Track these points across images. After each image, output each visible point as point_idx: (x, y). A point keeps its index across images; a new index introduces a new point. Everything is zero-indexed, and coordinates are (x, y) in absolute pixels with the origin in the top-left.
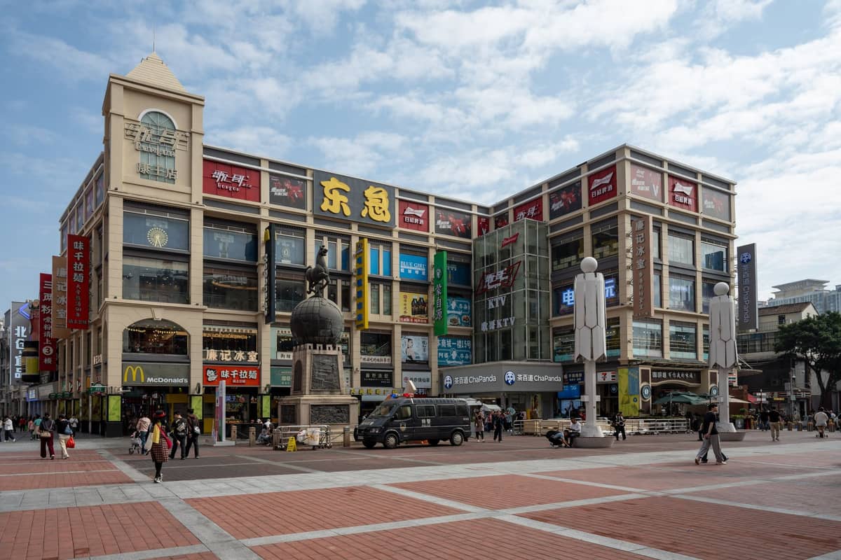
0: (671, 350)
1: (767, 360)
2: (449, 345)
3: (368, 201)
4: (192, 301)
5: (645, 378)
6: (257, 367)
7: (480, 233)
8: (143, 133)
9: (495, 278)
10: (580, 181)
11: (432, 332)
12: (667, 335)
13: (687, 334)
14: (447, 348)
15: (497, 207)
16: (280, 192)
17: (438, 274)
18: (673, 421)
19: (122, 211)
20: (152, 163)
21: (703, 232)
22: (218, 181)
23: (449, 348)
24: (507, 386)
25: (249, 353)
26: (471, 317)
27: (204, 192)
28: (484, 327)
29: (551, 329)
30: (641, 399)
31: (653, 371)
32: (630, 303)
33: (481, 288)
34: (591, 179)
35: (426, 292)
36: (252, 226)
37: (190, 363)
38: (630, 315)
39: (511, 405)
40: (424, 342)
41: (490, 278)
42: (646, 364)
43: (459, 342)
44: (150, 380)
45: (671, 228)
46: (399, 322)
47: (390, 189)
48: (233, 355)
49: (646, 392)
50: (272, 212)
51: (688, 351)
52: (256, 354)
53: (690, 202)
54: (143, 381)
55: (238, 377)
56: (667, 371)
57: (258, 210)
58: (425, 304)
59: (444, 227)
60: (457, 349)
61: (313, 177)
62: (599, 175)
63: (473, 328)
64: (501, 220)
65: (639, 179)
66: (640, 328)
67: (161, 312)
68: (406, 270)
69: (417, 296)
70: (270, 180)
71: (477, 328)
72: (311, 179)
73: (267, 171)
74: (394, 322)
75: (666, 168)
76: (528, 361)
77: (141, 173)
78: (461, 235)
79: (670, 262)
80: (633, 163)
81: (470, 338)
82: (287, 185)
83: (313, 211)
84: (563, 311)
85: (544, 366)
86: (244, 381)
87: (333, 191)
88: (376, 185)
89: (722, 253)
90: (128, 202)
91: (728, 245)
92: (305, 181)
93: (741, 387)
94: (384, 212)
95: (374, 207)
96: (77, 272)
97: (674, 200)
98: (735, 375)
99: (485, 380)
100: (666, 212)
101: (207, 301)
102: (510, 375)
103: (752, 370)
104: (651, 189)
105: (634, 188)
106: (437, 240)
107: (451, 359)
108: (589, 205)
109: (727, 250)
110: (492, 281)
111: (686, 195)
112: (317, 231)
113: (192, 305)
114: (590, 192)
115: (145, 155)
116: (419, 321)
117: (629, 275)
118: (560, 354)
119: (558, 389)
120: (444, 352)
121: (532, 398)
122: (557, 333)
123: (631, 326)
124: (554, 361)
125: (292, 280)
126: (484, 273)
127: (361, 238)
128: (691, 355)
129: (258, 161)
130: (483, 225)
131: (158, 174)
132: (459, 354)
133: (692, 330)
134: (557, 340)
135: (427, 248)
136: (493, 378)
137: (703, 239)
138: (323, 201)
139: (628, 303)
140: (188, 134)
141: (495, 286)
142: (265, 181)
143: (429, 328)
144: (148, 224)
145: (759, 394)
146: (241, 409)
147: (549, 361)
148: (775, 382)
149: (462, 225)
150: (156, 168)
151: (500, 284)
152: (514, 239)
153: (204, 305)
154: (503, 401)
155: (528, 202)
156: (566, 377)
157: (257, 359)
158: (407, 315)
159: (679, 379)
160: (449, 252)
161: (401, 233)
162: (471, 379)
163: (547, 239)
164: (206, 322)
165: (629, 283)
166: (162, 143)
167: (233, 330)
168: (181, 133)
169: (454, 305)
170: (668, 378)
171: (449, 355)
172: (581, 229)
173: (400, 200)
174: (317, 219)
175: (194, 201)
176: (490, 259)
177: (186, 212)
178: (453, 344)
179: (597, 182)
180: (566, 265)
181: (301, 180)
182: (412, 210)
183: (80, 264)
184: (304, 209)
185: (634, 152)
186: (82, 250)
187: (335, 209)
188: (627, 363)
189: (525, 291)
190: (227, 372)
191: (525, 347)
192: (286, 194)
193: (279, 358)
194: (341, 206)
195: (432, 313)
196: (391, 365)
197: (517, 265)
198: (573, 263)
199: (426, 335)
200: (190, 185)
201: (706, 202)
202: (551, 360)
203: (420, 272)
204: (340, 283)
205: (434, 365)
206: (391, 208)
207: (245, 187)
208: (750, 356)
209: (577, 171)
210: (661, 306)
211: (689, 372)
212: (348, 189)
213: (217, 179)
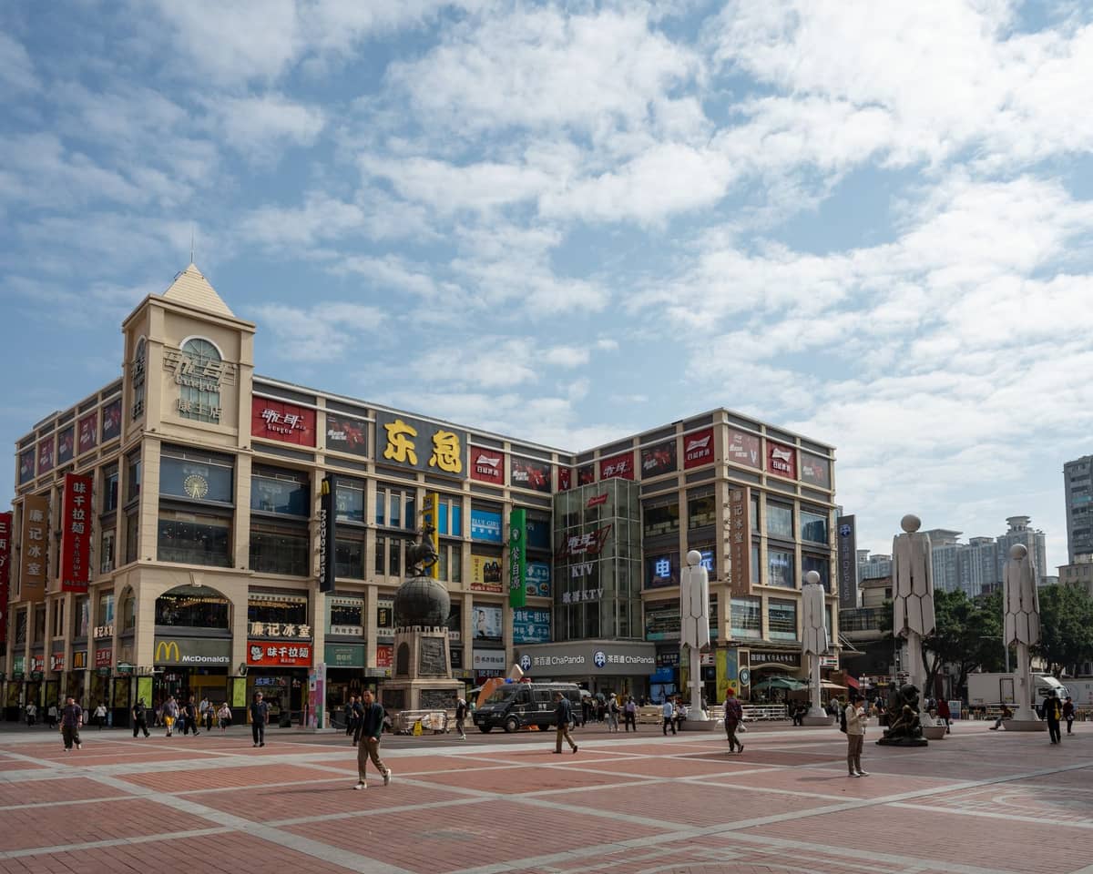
0: (771, 630)
1: (873, 640)
2: (526, 618)
3: (436, 447)
4: (236, 564)
5: (744, 662)
6: (309, 644)
7: (561, 486)
8: (184, 364)
9: (579, 542)
10: (675, 440)
11: (507, 601)
12: (765, 613)
13: (786, 613)
14: (523, 621)
15: (581, 457)
16: (338, 436)
17: (515, 535)
18: (771, 708)
19: (159, 455)
20: (193, 400)
21: (802, 501)
22: (268, 421)
23: (525, 622)
24: (596, 668)
25: (300, 627)
26: (550, 585)
27: (252, 435)
28: (566, 598)
29: (643, 602)
30: (739, 684)
31: (751, 653)
32: (728, 579)
33: (563, 552)
34: (687, 439)
35: (500, 556)
36: (305, 475)
37: (232, 638)
38: (728, 592)
39: (600, 690)
40: (497, 615)
41: (574, 541)
42: (744, 646)
43: (537, 615)
44: (186, 659)
45: (769, 497)
46: (470, 591)
47: (461, 434)
48: (282, 629)
49: (745, 676)
50: (329, 459)
51: (788, 631)
52: (309, 628)
53: (789, 468)
54: (177, 660)
55: (287, 655)
56: (766, 654)
57: (312, 456)
58: (499, 569)
59: (521, 479)
60: (534, 623)
61: (376, 418)
62: (696, 436)
63: (552, 599)
64: (585, 475)
65: (737, 445)
66: (738, 606)
67: (201, 576)
68: (478, 529)
69: (490, 560)
70: (327, 421)
71: (558, 599)
72: (374, 420)
73: (324, 411)
74: (465, 591)
75: (763, 434)
76: (620, 640)
77: (182, 411)
78: (540, 488)
79: (768, 533)
80: (730, 427)
81: (548, 610)
82: (346, 427)
83: (375, 458)
84: (656, 582)
85: (637, 646)
86: (294, 661)
87: (399, 436)
88: (447, 429)
89: (822, 522)
90: (167, 446)
91: (828, 515)
92: (367, 422)
93: (841, 672)
94: (454, 461)
95: (444, 455)
96: (76, 520)
97: (772, 467)
98: (836, 658)
99: (571, 662)
100: (764, 480)
101: (254, 564)
102: (600, 656)
103: (855, 652)
104: (749, 456)
105: (732, 454)
106: (513, 494)
107: (527, 635)
108: (685, 468)
109: (827, 520)
110: (576, 545)
111: (784, 462)
112: (379, 482)
113: (237, 569)
114: (686, 454)
115: (186, 390)
116: (491, 591)
117: (727, 549)
118: (652, 632)
119: (652, 671)
120: (519, 626)
121: (623, 683)
122: (651, 607)
123: (729, 605)
124: (646, 640)
125: (349, 539)
126: (566, 537)
127: (429, 491)
128: (791, 636)
129: (313, 399)
130: (565, 476)
131: (200, 412)
132: (536, 629)
133: (791, 608)
134: (649, 616)
135: (502, 504)
136: (581, 660)
137: (802, 508)
138: (387, 447)
139: (726, 579)
140: (235, 366)
141: (580, 551)
142: (321, 423)
143: (503, 598)
144: (185, 471)
145: (861, 679)
146: (279, 694)
147: (642, 641)
148: (882, 665)
149: (541, 476)
150: (199, 405)
151: (586, 550)
152: (604, 499)
153: (250, 568)
154: (591, 686)
155: (616, 457)
156: (659, 658)
157: (309, 634)
158: (478, 582)
159: (777, 662)
160: (528, 509)
161: (473, 487)
162: (555, 660)
163: (639, 500)
164: (252, 588)
165: (727, 557)
166: (207, 376)
167: (279, 599)
168: (227, 365)
169: (531, 571)
170: (767, 661)
171: (525, 630)
172: (676, 494)
173: (472, 447)
174: (379, 469)
175: (241, 446)
176: (574, 518)
177: (232, 458)
178: (531, 617)
179: (693, 444)
180: (660, 532)
181: (361, 421)
182: (485, 458)
183: (81, 511)
184: (365, 456)
185: (732, 416)
186: (83, 494)
187: (401, 457)
188: (725, 645)
189: (614, 560)
190: (274, 649)
191: (615, 623)
192: (344, 438)
193: (333, 632)
194: (407, 453)
195: (507, 580)
196: (460, 641)
197: (606, 530)
198: (668, 530)
199: (499, 606)
200: (237, 426)
201: (805, 468)
202: (643, 639)
203: (494, 531)
204: (403, 543)
205: (509, 642)
206: (463, 456)
207: (299, 429)
208: (856, 634)
209: (671, 429)
210: (760, 582)
211: (789, 655)
212: (414, 433)
213: (267, 419)
